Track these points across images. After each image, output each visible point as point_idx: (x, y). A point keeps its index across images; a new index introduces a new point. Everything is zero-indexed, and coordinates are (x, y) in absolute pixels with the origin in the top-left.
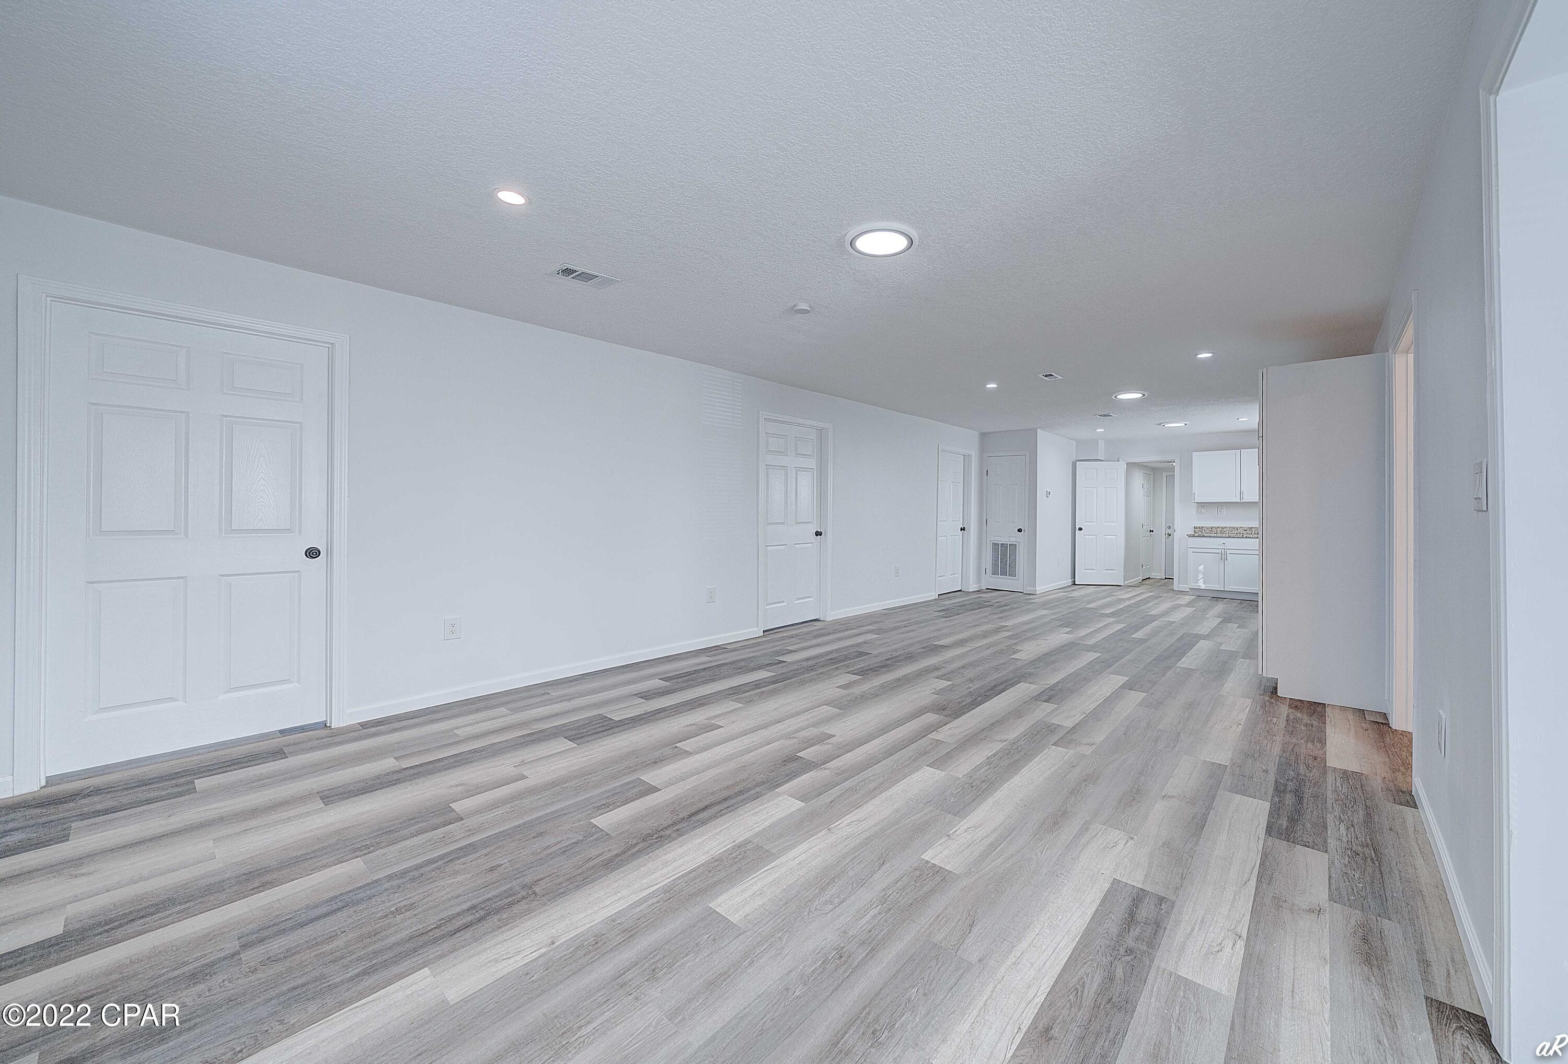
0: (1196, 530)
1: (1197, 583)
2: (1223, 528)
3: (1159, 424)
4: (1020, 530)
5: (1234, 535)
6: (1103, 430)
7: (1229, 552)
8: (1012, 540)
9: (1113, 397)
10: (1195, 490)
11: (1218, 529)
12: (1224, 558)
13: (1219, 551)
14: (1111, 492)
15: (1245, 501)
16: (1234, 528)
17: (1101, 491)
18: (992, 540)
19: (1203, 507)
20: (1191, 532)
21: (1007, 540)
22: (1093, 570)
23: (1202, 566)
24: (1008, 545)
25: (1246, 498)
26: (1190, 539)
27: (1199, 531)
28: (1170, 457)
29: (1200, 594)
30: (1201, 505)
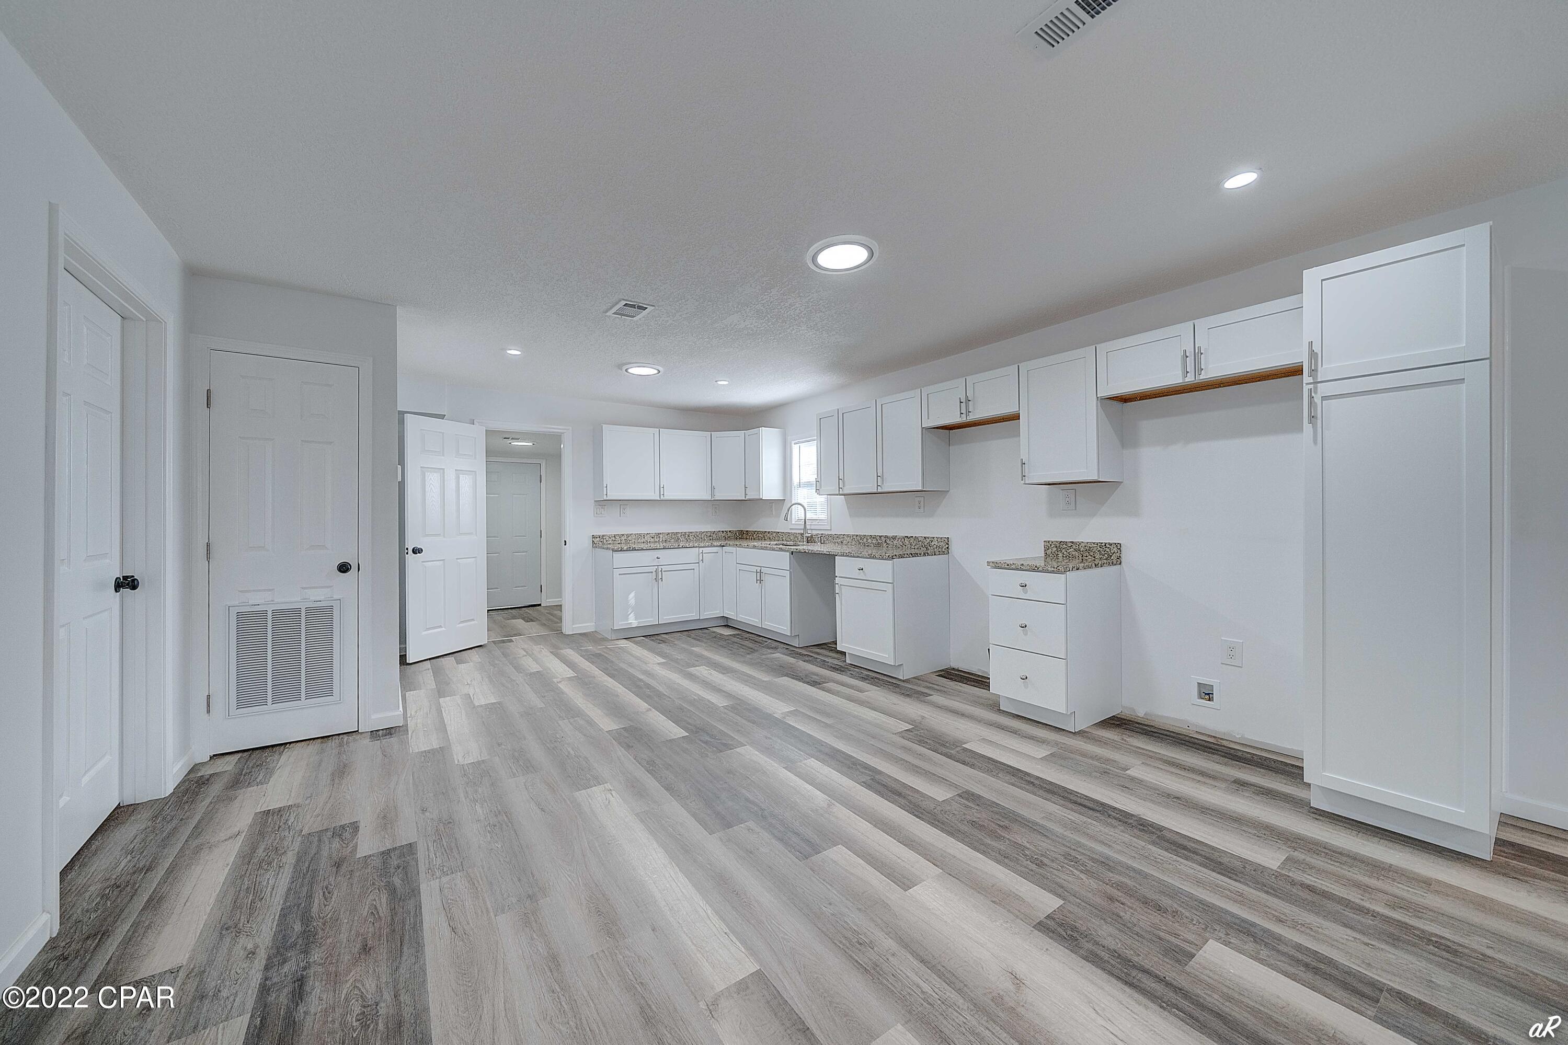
0: (595, 541)
1: (627, 619)
2: (628, 536)
3: (621, 366)
4: (344, 568)
5: (645, 546)
8: (317, 596)
10: (607, 480)
11: (623, 538)
12: (659, 578)
13: (653, 570)
14: (466, 482)
15: (666, 498)
16: (640, 535)
17: (450, 476)
18: (237, 603)
19: (603, 506)
20: (588, 543)
21: (299, 599)
22: (440, 627)
23: (632, 595)
24: (303, 611)
25: (669, 495)
26: (616, 555)
27: (598, 542)
28: (555, 428)
29: (630, 635)
30: (603, 504)
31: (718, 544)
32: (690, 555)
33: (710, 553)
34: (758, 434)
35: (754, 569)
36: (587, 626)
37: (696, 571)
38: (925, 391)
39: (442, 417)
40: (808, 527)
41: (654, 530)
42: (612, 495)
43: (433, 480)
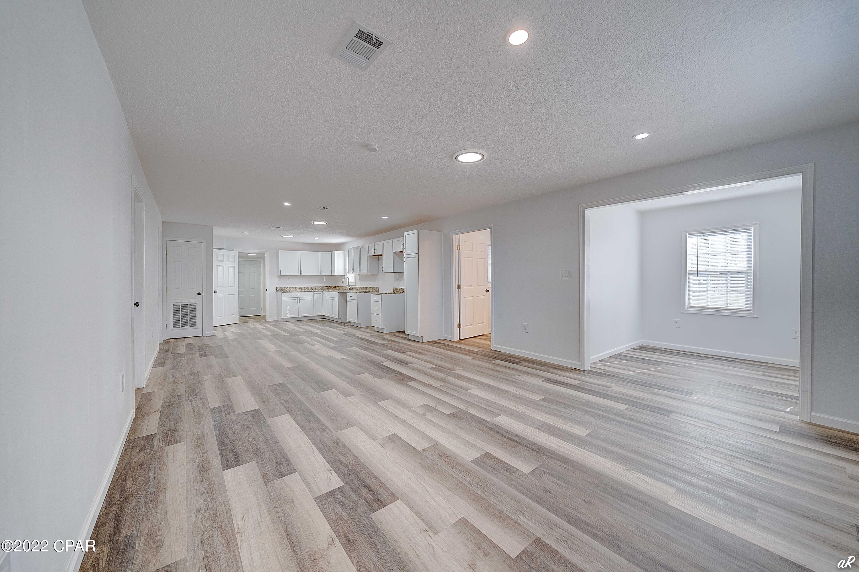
0: (277, 289)
1: (287, 315)
2: (289, 288)
3: (281, 235)
4: (199, 294)
5: (294, 291)
6: (248, 233)
7: (300, 298)
8: (192, 301)
9: (312, 223)
10: (281, 269)
11: (288, 289)
12: (298, 301)
13: (296, 299)
14: (231, 269)
15: (303, 275)
16: (294, 287)
17: (226, 268)
18: (173, 302)
19: (280, 278)
20: (275, 290)
21: (188, 301)
22: (223, 316)
23: (289, 307)
24: (189, 305)
25: (304, 274)
26: (283, 294)
27: (278, 290)
28: (263, 251)
29: (288, 320)
30: (280, 277)
31: (321, 290)
32: (310, 294)
33: (317, 294)
34: (335, 253)
35: (329, 298)
36: (275, 318)
37: (313, 299)
38: (384, 242)
39: (223, 249)
40: (350, 285)
41: (299, 286)
42: (282, 274)
43: (221, 269)
